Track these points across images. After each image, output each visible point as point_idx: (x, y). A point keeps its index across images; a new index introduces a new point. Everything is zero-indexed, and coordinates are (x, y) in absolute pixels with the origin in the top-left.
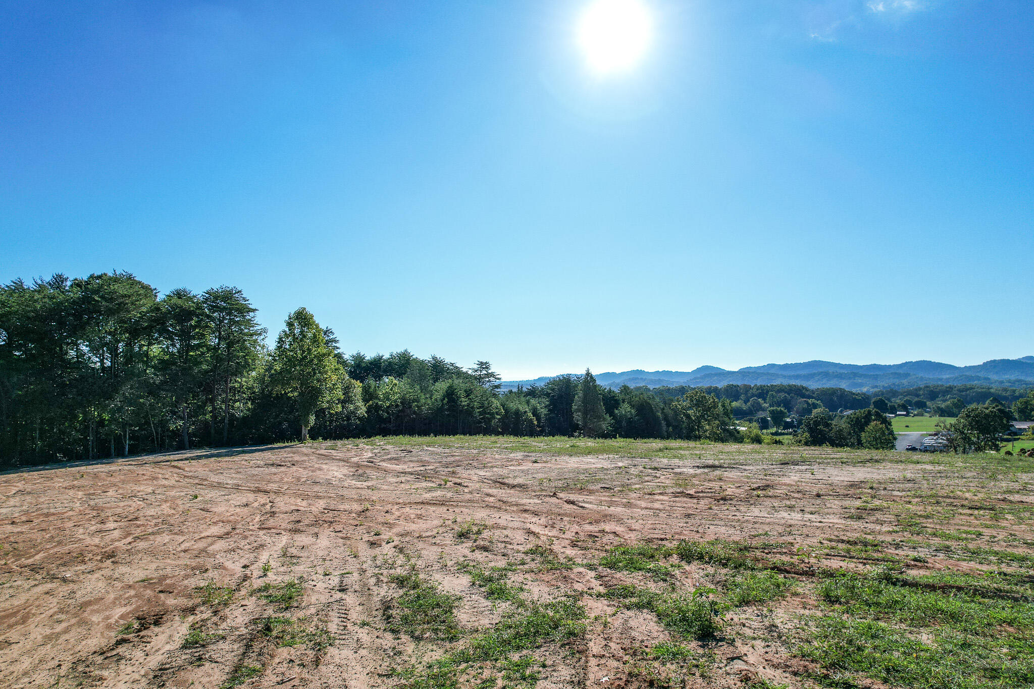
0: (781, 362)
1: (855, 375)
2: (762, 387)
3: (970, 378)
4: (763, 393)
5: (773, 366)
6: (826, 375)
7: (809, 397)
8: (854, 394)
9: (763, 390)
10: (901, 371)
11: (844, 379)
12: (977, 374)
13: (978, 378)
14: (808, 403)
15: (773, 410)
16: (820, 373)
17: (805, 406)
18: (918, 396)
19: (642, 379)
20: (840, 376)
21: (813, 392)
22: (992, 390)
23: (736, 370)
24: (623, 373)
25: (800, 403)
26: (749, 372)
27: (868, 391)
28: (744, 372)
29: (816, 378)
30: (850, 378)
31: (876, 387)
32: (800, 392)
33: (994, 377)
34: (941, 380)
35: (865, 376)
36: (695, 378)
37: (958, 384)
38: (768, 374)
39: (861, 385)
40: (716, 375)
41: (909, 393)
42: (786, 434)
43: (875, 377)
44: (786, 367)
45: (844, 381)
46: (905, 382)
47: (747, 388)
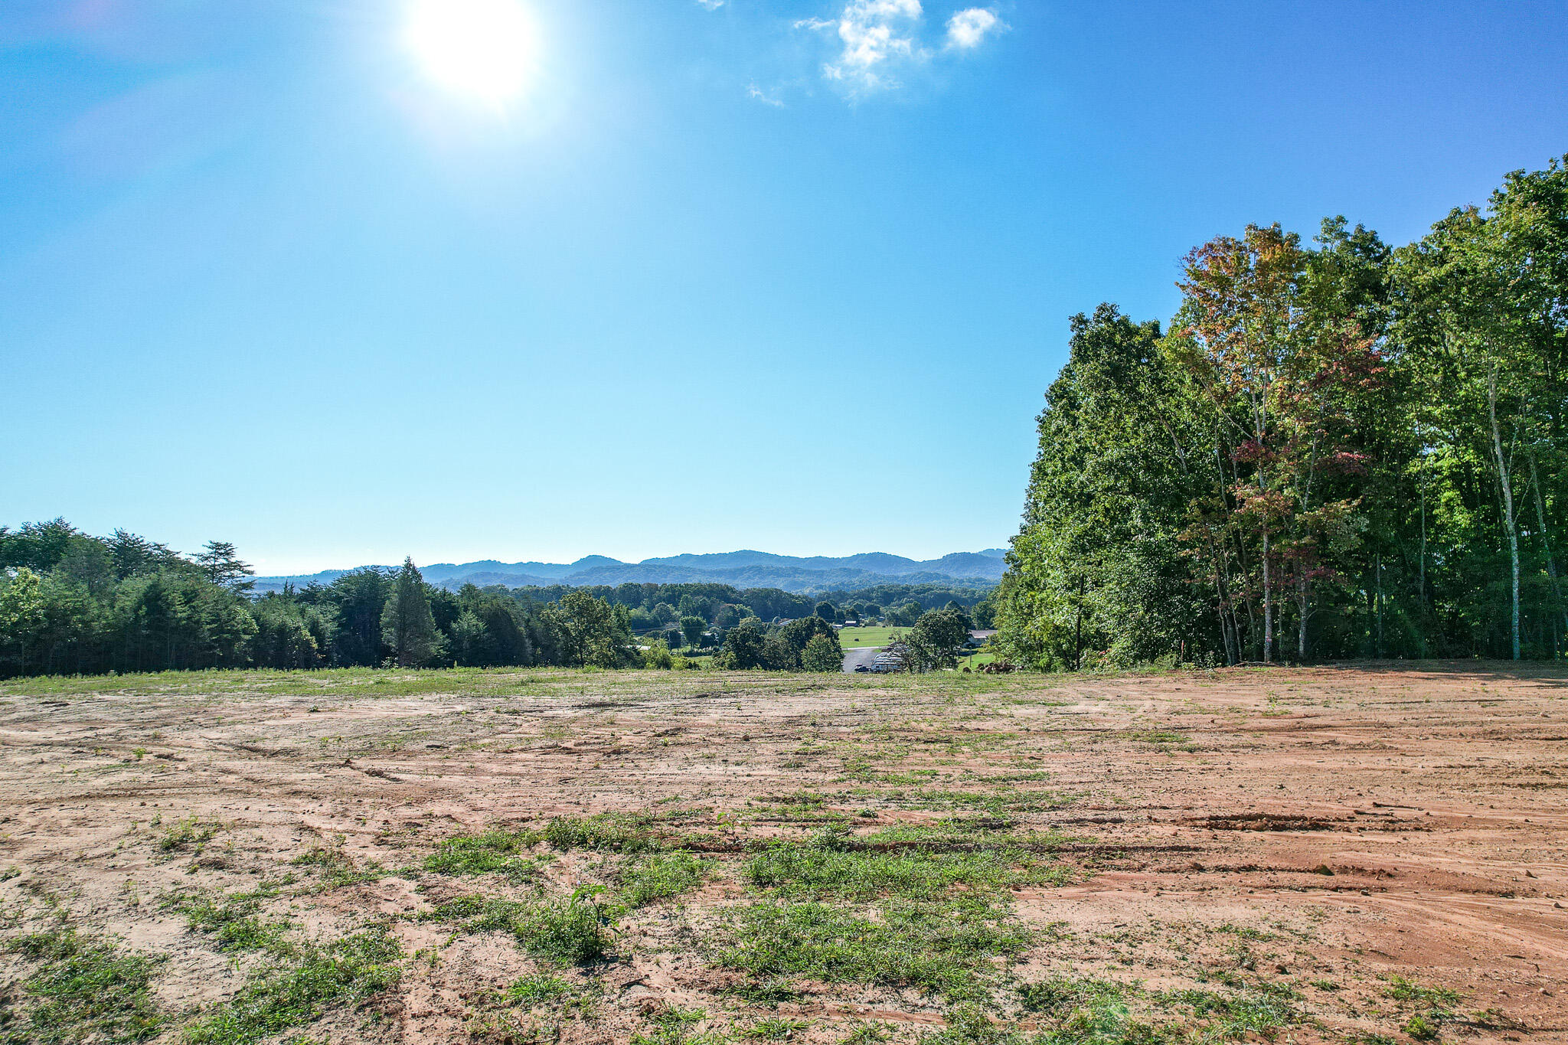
0: (700, 552)
1: (796, 571)
2: (672, 588)
3: (929, 576)
4: (674, 595)
5: (690, 556)
6: (758, 570)
7: (736, 602)
8: (793, 597)
9: (674, 592)
10: (849, 566)
11: (782, 576)
12: (937, 571)
13: (938, 576)
14: (734, 610)
15: (687, 621)
16: (751, 568)
17: (731, 613)
18: (870, 599)
19: (495, 574)
20: (777, 573)
21: (741, 594)
22: (951, 592)
23: (637, 562)
24: (466, 566)
25: (723, 610)
26: (655, 566)
27: (811, 593)
28: (649, 566)
29: (746, 575)
30: (790, 576)
31: (821, 587)
32: (724, 594)
34: (897, 578)
35: (809, 573)
36: (578, 574)
37: (915, 584)
38: (681, 568)
39: (803, 585)
40: (608, 569)
41: (860, 596)
42: (705, 654)
43: (821, 574)
44: (706, 558)
45: (782, 579)
46: (856, 580)
47: (653, 589)
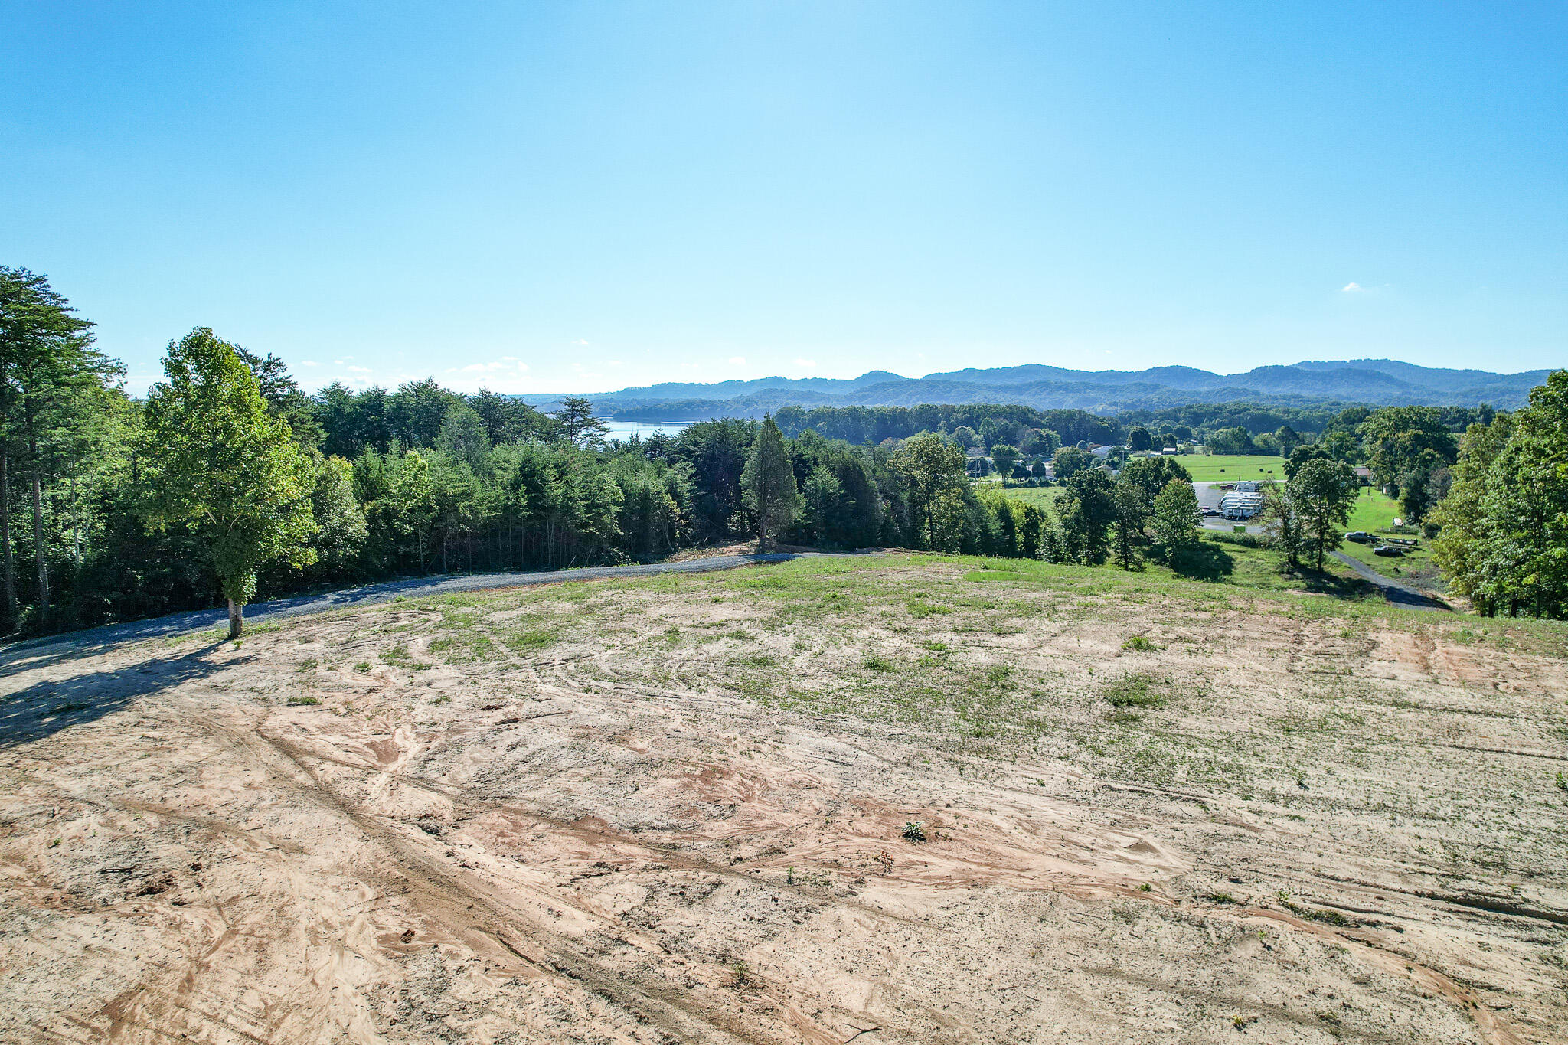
0: (983, 366)
1: (1087, 386)
2: (970, 410)
3: (1236, 393)
4: (973, 418)
5: (971, 371)
6: (1045, 386)
7: (1042, 426)
8: (1098, 419)
9: (972, 413)
10: (1145, 381)
11: (1071, 392)
12: (1245, 386)
13: (1245, 392)
14: (1041, 436)
16: (1038, 384)
17: (1037, 439)
18: (1177, 420)
19: (782, 390)
20: (1066, 388)
21: (1042, 416)
22: (1272, 412)
23: (918, 375)
24: (753, 382)
25: (1029, 436)
26: (938, 382)
28: (933, 383)
29: (1033, 391)
30: (1079, 391)
31: (1116, 404)
32: (1024, 417)
33: (1264, 390)
35: (1103, 388)
36: (862, 390)
38: (964, 384)
39: (1094, 401)
40: (892, 385)
41: (1166, 416)
42: (1019, 486)
43: (1114, 390)
44: (990, 373)
45: (1071, 395)
46: (1154, 397)
47: (950, 411)
